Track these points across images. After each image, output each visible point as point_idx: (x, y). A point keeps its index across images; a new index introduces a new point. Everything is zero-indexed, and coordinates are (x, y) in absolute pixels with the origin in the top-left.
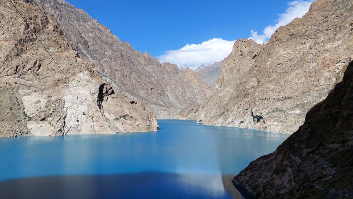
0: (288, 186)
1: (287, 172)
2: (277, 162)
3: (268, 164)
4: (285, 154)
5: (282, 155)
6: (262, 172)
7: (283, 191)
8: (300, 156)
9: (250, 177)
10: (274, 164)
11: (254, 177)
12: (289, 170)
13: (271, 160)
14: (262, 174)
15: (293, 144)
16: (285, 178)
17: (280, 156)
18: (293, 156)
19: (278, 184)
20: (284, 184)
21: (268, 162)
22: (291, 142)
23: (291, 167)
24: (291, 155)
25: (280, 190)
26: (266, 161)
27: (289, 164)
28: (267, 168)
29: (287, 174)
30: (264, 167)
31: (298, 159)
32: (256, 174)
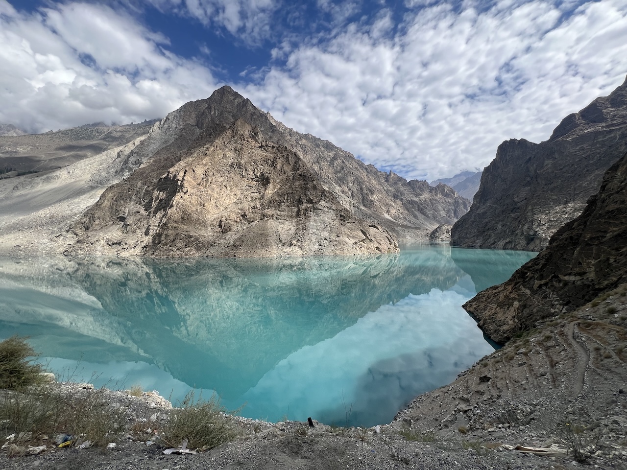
0: (511, 322)
1: (512, 306)
2: (505, 294)
3: (496, 296)
4: (515, 285)
5: (512, 286)
6: (488, 304)
7: (505, 327)
8: (531, 289)
9: (475, 309)
10: (501, 297)
11: (479, 309)
12: (516, 304)
13: (500, 292)
14: (488, 306)
15: (527, 273)
16: (510, 313)
17: (510, 288)
18: (523, 288)
19: (500, 319)
20: (507, 319)
21: (496, 293)
22: (525, 271)
23: (519, 302)
24: (521, 286)
25: (500, 326)
26: (494, 291)
27: (517, 297)
28: (494, 299)
29: (512, 309)
30: (491, 298)
31: (528, 292)
32: (482, 306)
